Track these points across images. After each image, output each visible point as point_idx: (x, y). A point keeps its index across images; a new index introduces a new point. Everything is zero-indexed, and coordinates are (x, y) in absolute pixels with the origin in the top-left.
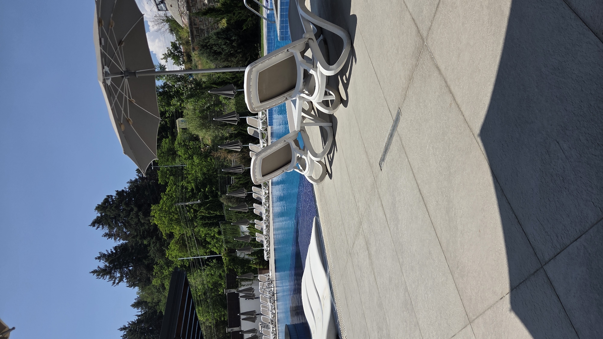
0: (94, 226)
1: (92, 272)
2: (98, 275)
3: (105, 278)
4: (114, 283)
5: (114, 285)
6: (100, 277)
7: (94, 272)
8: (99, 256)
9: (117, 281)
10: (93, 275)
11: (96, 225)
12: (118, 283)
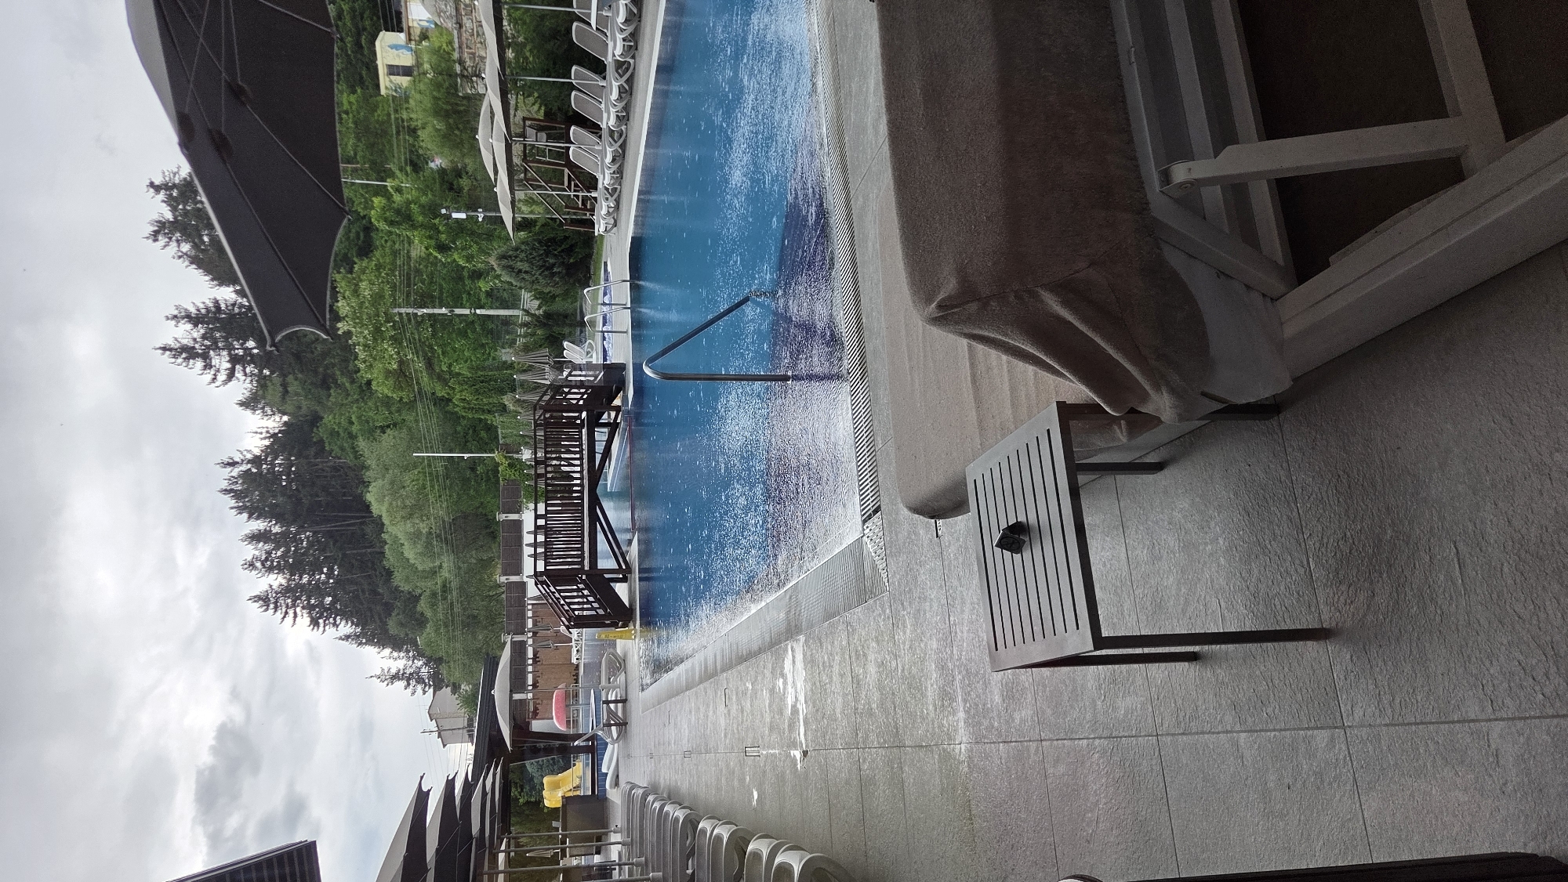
0: (156, 240)
1: (160, 348)
2: (175, 357)
3: (189, 366)
4: (214, 379)
5: (213, 385)
6: (180, 360)
7: (164, 349)
8: (176, 312)
9: (222, 377)
10: (163, 354)
11: (162, 240)
12: (225, 382)
